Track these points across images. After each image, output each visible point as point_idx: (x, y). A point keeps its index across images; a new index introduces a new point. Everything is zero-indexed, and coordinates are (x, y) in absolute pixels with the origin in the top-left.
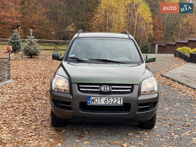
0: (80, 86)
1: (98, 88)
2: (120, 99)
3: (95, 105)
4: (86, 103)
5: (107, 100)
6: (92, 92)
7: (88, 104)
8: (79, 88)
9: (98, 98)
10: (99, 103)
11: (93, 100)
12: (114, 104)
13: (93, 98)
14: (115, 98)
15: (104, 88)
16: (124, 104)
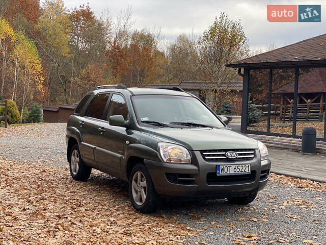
0: (204, 154)
1: (224, 155)
2: (248, 166)
3: (224, 175)
4: (215, 173)
5: (236, 168)
6: (217, 160)
7: (218, 175)
8: (204, 156)
9: (228, 166)
10: (228, 172)
11: (222, 170)
12: (243, 173)
13: (222, 167)
14: (244, 165)
15: (231, 155)
16: (252, 171)
